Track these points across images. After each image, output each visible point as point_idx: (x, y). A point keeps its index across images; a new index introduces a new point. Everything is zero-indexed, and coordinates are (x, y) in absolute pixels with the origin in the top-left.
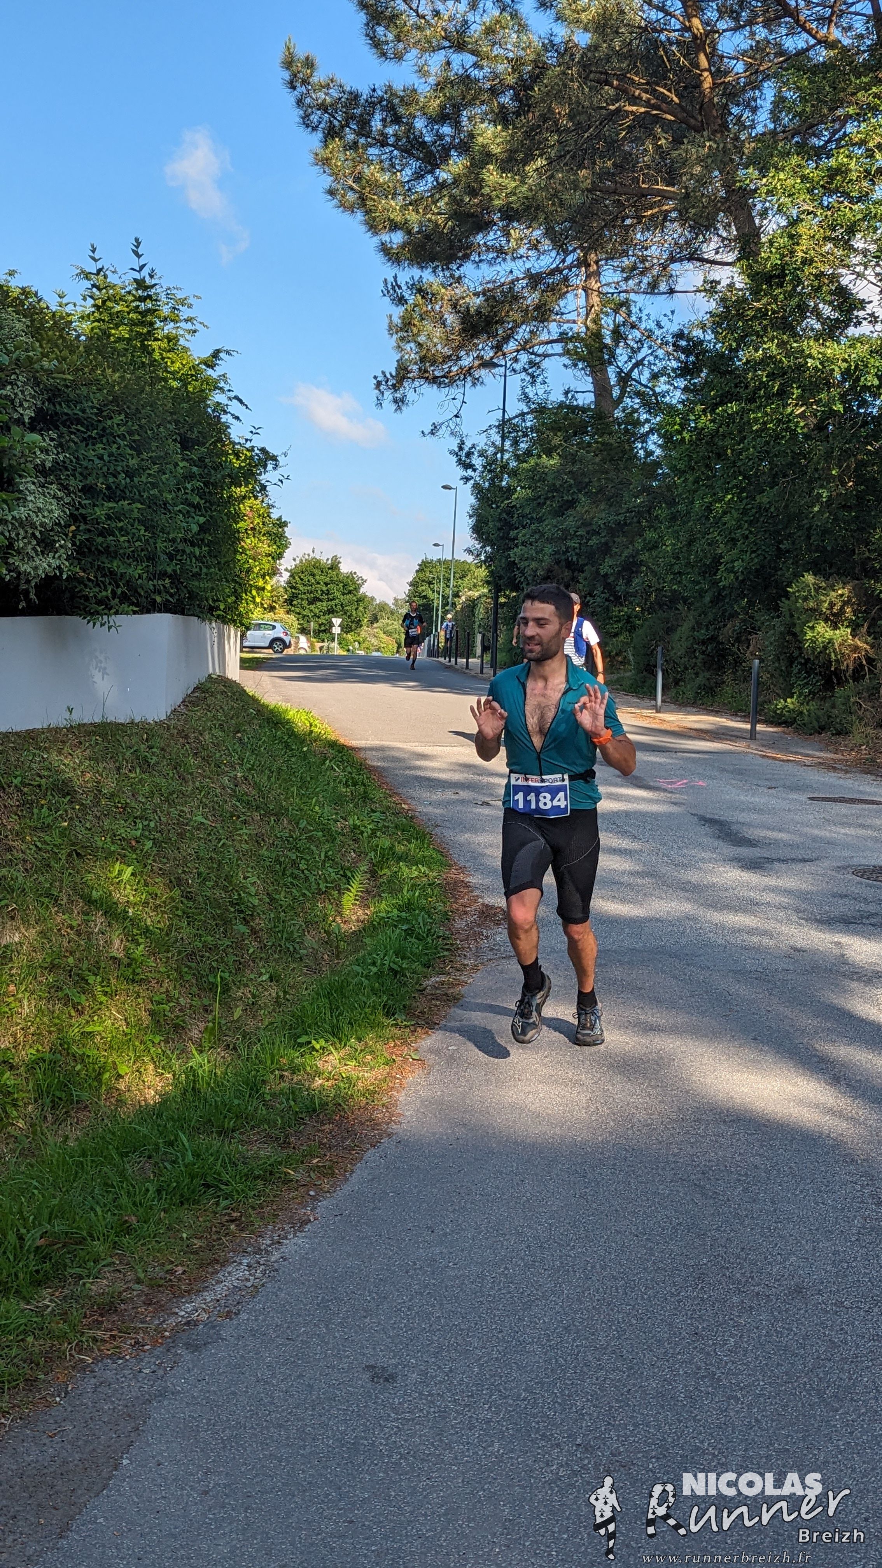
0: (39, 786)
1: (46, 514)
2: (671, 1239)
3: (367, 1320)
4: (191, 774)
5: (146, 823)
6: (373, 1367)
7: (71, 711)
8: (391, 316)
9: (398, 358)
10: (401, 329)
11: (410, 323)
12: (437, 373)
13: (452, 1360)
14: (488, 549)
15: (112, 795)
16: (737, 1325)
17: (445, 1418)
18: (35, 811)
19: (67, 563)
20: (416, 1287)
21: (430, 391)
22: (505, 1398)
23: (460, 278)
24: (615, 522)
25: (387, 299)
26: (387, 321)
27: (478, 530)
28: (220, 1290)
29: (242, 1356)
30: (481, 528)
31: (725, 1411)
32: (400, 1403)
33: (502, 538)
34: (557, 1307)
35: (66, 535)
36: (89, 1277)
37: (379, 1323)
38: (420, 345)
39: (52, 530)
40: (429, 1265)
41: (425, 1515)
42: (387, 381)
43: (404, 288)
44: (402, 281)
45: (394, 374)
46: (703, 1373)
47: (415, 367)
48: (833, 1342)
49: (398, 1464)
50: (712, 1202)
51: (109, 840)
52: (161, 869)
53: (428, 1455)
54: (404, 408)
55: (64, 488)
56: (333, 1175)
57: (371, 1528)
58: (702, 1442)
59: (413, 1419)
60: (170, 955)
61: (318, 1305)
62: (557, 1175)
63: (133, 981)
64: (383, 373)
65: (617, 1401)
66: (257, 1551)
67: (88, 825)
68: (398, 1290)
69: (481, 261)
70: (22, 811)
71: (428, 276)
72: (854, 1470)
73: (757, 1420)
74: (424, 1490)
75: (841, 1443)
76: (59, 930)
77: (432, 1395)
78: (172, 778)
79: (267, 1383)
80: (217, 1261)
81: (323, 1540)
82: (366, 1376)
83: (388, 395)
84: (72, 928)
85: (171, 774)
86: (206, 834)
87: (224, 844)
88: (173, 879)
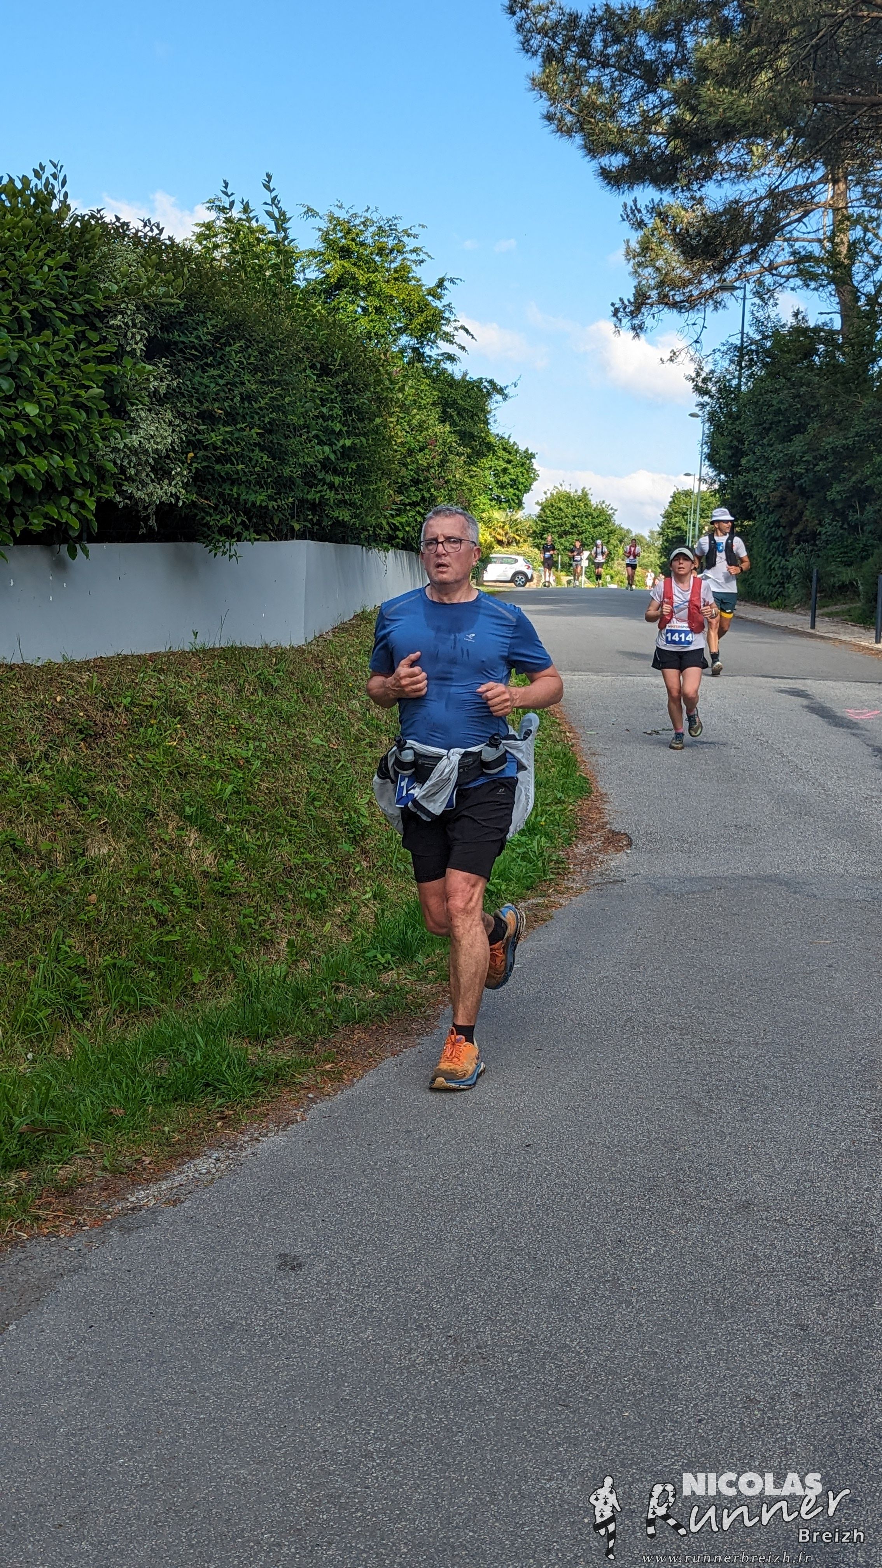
0: (151, 706)
1: (159, 440)
2: (641, 1152)
3: (302, 1213)
4: (317, 697)
5: (257, 744)
6: (286, 1255)
7: (196, 634)
8: (628, 241)
9: (635, 283)
10: (639, 255)
11: (647, 248)
12: (678, 298)
13: (365, 1253)
14: (722, 476)
15: (227, 717)
16: (666, 1236)
17: (329, 1305)
18: (142, 730)
19: (184, 491)
20: (365, 1185)
21: (669, 316)
22: (400, 1290)
23: (701, 198)
24: (843, 447)
25: (626, 224)
26: (624, 246)
27: (712, 458)
28: (179, 1179)
29: (168, 1240)
30: (713, 456)
31: (611, 1314)
32: (295, 1290)
33: (733, 466)
34: (493, 1211)
35: (183, 463)
36: (58, 1162)
37: (313, 1216)
38: (658, 270)
39: (168, 457)
40: (390, 1166)
41: (267, 1390)
42: (624, 309)
43: (644, 212)
44: (641, 204)
45: (632, 300)
46: (608, 1278)
47: (654, 294)
48: (757, 1257)
49: (265, 1344)
50: (702, 1118)
51: (216, 758)
52: (267, 788)
53: (298, 1337)
54: (642, 335)
55: (181, 415)
56: (341, 1080)
57: (208, 1398)
58: (572, 1341)
59: (300, 1304)
60: (265, 871)
61: (263, 1197)
62: (560, 1088)
63: (222, 894)
64: (621, 300)
65: (509, 1299)
66: (92, 1412)
67: (197, 745)
68: (347, 1188)
69: (723, 179)
70: (129, 729)
71: (667, 198)
72: (712, 1376)
73: (640, 1325)
74: (277, 1368)
75: (714, 1349)
76: (153, 843)
77: (329, 1283)
78: (296, 701)
79: (178, 1264)
80: (188, 1154)
81: (158, 1406)
82: (273, 1264)
83: (625, 321)
84: (165, 843)
85: (295, 697)
86: (325, 755)
87: (342, 765)
88: (279, 798)
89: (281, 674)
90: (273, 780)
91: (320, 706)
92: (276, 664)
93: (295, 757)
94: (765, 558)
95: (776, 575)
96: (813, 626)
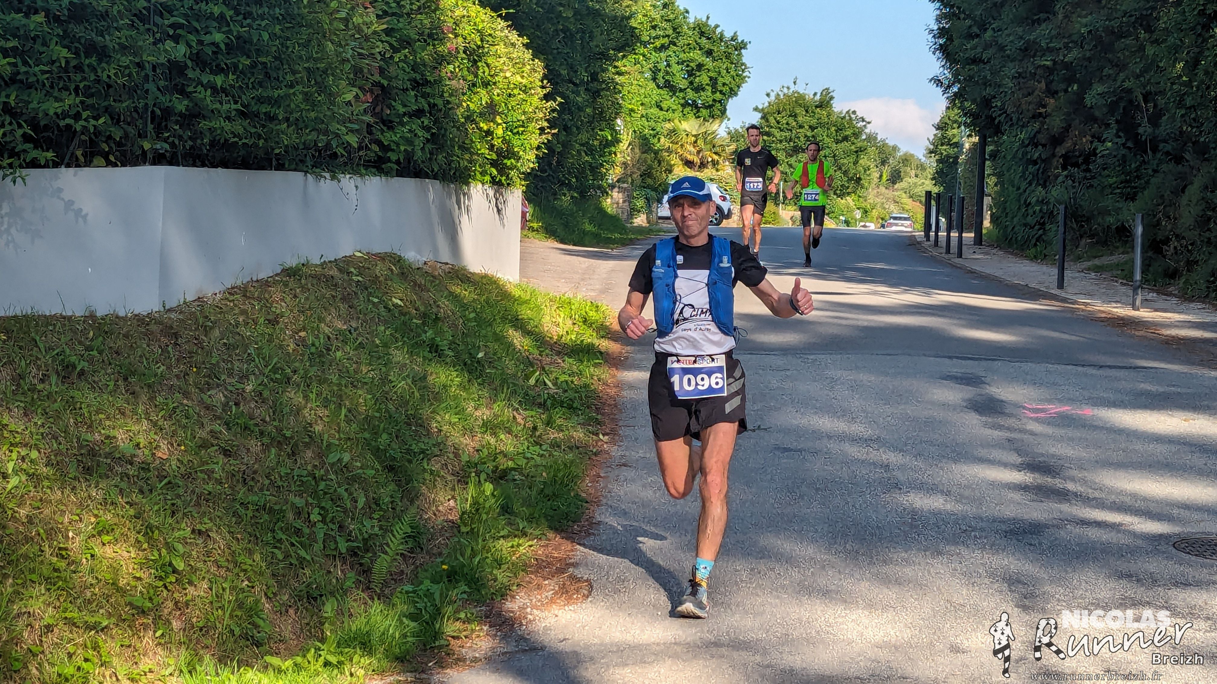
85: (111, 387)
86: (143, 468)
87: (169, 482)
88: (42, 531)
89: (95, 353)
90: (38, 504)
91: (152, 399)
92: (92, 340)
93: (88, 471)
94: (1019, 188)
95: (1034, 213)
96: (1061, 286)
